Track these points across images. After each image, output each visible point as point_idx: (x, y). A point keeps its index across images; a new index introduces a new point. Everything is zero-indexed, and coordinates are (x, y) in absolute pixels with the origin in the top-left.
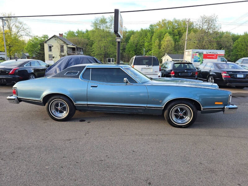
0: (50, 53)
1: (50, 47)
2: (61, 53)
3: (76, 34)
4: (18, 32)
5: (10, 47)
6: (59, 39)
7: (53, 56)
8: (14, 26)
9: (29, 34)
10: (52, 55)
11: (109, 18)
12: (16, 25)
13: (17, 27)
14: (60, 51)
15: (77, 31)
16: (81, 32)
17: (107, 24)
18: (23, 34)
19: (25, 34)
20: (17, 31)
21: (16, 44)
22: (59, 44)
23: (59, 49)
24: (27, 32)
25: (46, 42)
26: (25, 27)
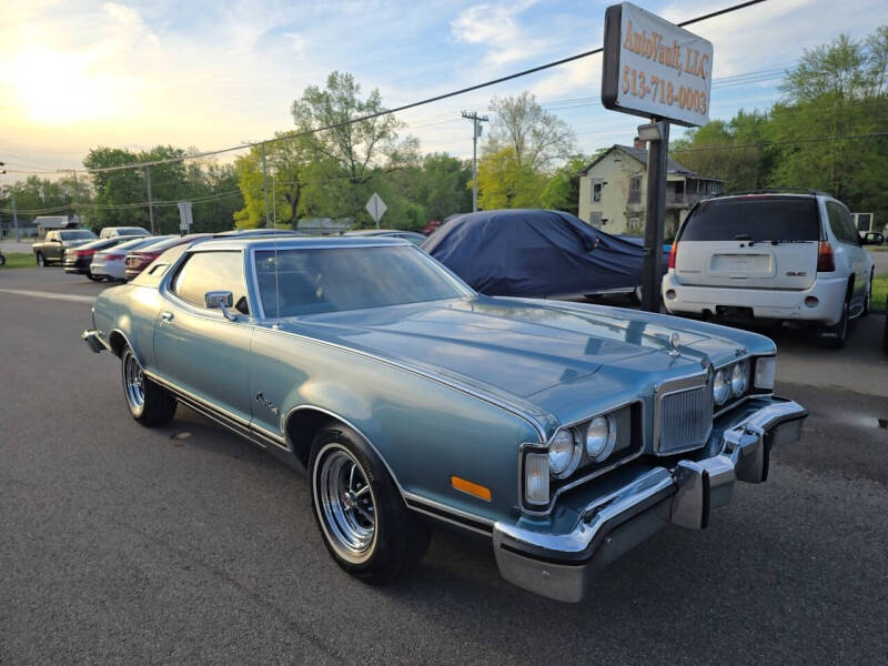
0: (596, 208)
1: (598, 188)
2: (630, 206)
3: (730, 131)
4: (540, 148)
5: (509, 197)
6: (627, 157)
7: (603, 218)
8: (531, 132)
9: (568, 151)
10: (601, 213)
11: (871, 41)
12: (534, 131)
13: (537, 134)
14: (627, 196)
15: (736, 116)
16: (752, 118)
17: (861, 67)
18: (551, 154)
19: (556, 153)
20: (535, 148)
21: (528, 186)
22: (627, 173)
23: (624, 190)
24: (564, 147)
25: (585, 172)
26: (560, 130)
